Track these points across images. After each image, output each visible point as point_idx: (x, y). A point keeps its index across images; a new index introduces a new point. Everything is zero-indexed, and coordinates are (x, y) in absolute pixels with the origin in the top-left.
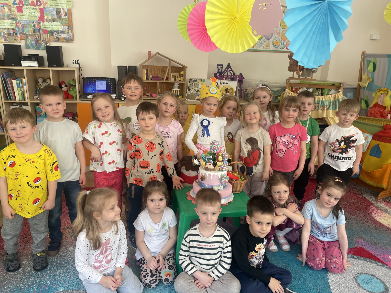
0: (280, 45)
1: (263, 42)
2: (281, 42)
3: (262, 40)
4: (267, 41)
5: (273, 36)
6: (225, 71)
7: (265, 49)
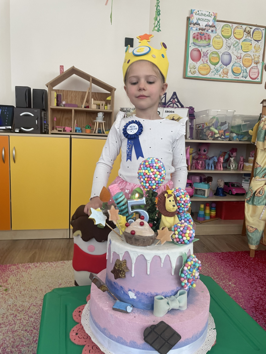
0: (242, 73)
1: (220, 68)
2: (243, 69)
3: (218, 66)
4: (225, 67)
5: (232, 61)
6: (170, 103)
7: (221, 78)
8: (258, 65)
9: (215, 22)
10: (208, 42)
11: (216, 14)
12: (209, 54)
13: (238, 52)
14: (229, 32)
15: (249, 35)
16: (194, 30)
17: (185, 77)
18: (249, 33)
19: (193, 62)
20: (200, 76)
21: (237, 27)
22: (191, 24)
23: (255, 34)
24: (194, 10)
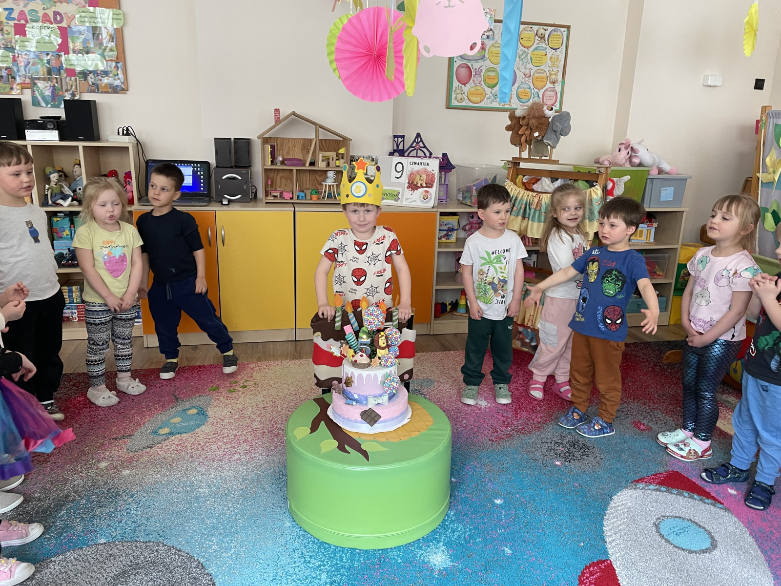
0: (531, 99)
2: (533, 91)
3: (496, 89)
5: (517, 81)
7: (502, 106)
8: (556, 85)
9: (492, 23)
10: (483, 54)
11: (494, 10)
12: (484, 71)
13: (526, 67)
15: (543, 40)
17: (449, 106)
18: (542, 37)
19: (460, 85)
20: (471, 104)
21: (525, 29)
23: (553, 39)
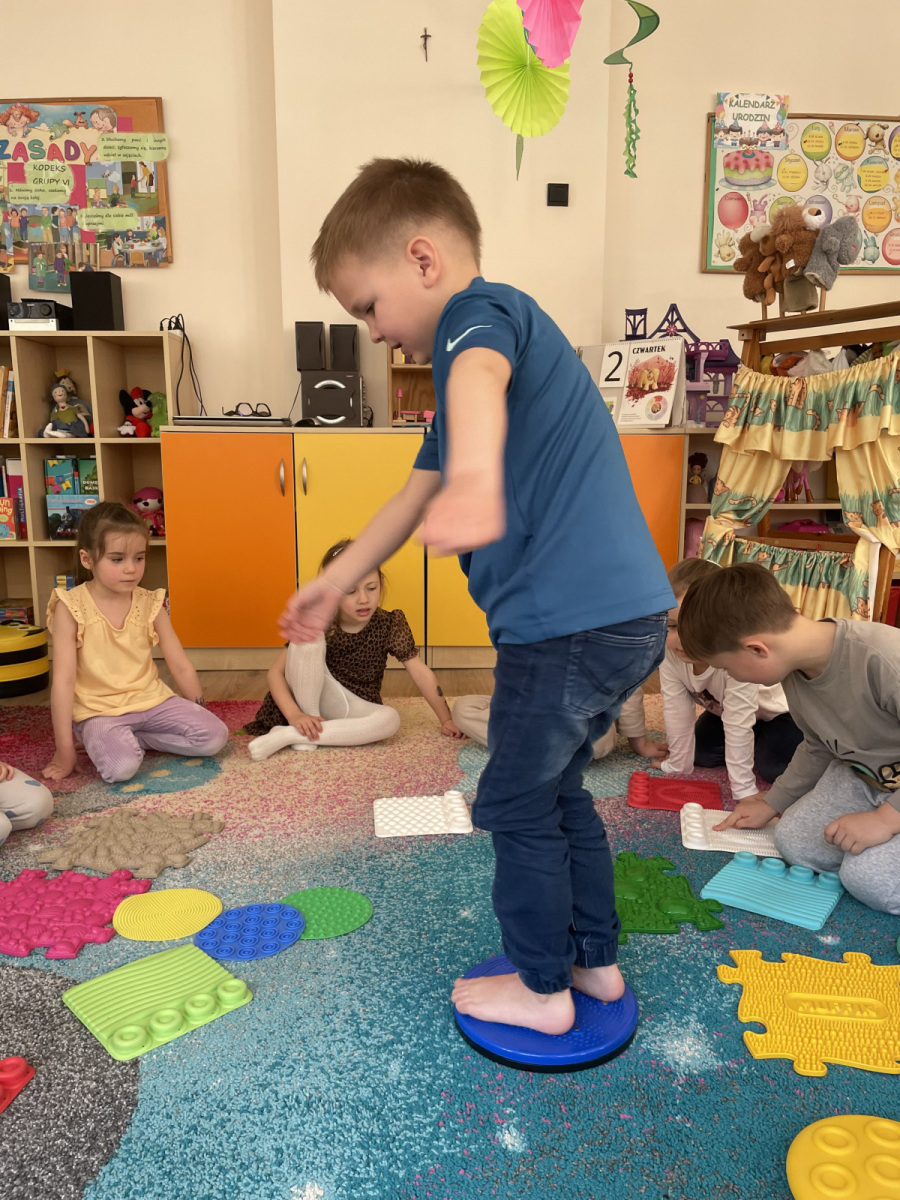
0: (862, 249)
2: (864, 237)
9: (783, 119)
10: (766, 174)
11: (786, 97)
12: (770, 204)
13: (851, 193)
14: (822, 142)
16: (727, 146)
17: (706, 269)
18: (879, 140)
19: (727, 230)
21: (845, 128)
22: (717, 131)
23: (899, 143)
24: (727, 94)
